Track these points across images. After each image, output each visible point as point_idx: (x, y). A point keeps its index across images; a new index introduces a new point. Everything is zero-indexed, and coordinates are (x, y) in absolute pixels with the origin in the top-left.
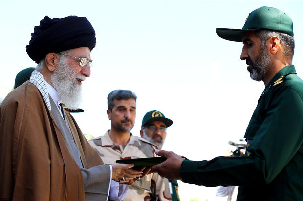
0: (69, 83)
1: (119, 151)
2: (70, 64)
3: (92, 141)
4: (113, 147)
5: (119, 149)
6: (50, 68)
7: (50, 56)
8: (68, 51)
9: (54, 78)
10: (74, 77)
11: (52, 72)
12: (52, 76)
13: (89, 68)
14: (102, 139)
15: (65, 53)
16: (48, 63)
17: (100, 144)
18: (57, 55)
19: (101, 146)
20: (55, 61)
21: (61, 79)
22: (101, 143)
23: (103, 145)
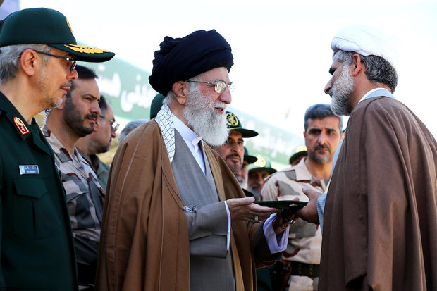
0: (205, 116)
1: (320, 188)
2: (203, 92)
3: (283, 173)
4: (311, 182)
5: (320, 185)
6: (180, 101)
7: (177, 86)
8: (199, 76)
9: (186, 111)
10: (212, 107)
11: (183, 105)
12: (184, 110)
13: (229, 92)
14: (296, 171)
15: (195, 80)
16: (176, 95)
17: (294, 178)
18: (185, 83)
19: (295, 180)
20: (185, 91)
21: (196, 112)
22: (295, 176)
23: (298, 180)
